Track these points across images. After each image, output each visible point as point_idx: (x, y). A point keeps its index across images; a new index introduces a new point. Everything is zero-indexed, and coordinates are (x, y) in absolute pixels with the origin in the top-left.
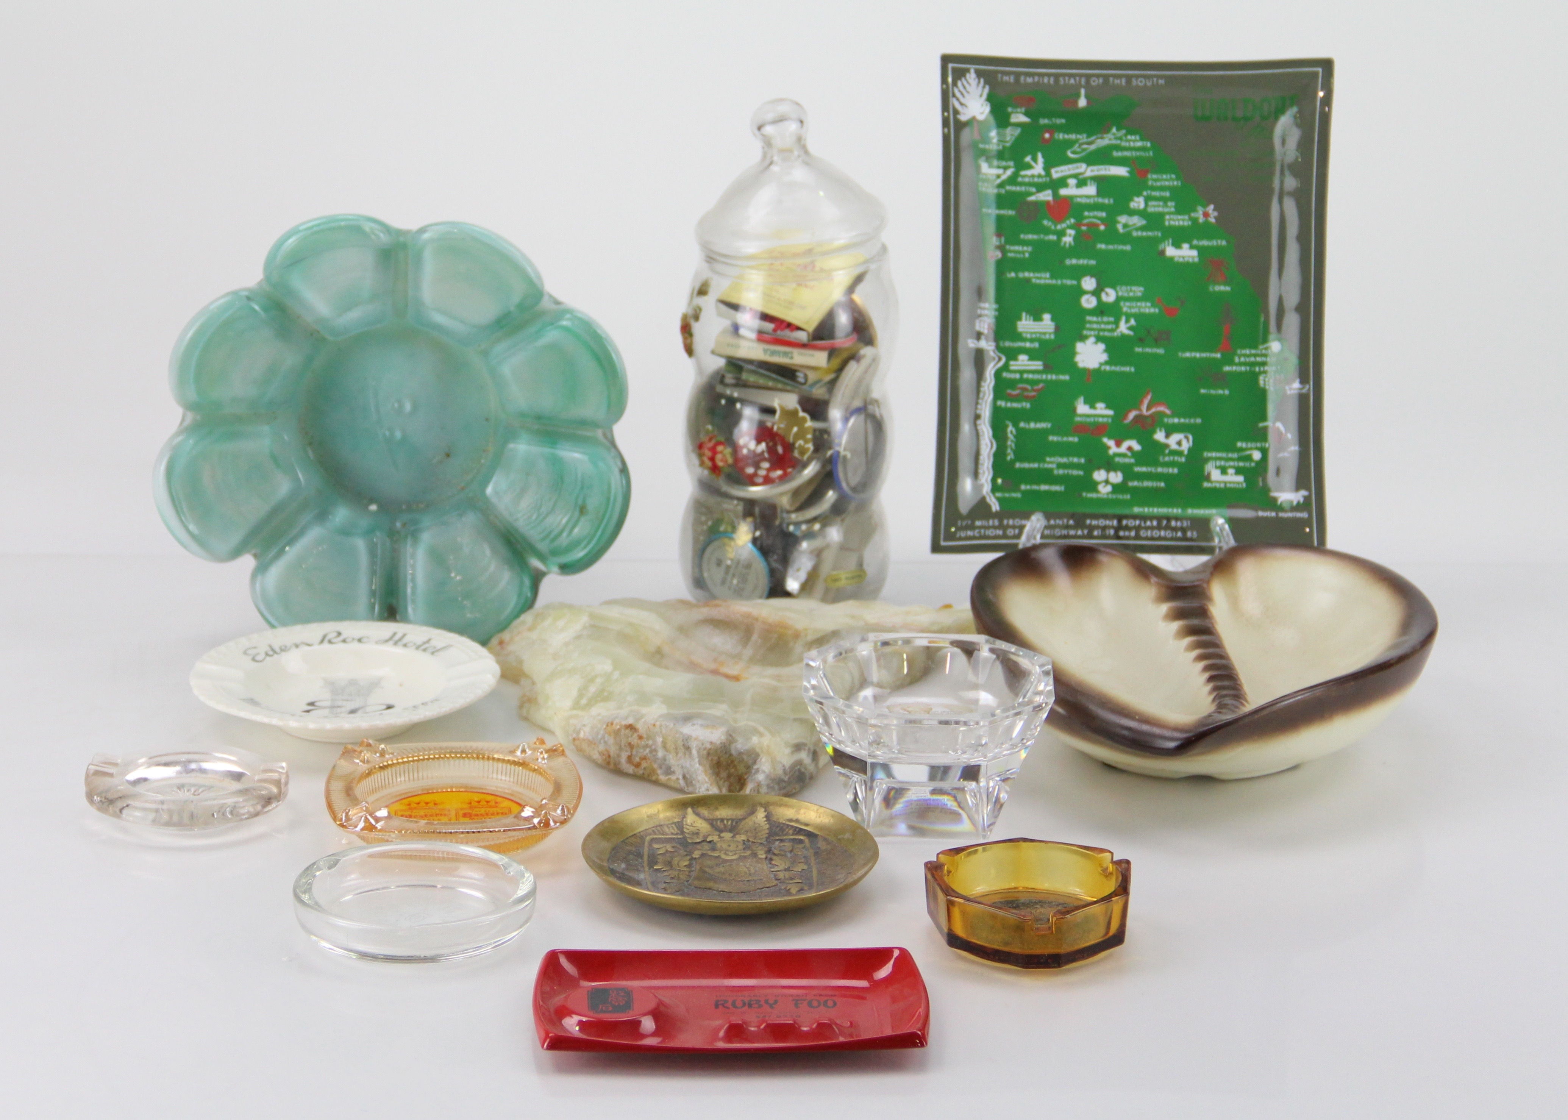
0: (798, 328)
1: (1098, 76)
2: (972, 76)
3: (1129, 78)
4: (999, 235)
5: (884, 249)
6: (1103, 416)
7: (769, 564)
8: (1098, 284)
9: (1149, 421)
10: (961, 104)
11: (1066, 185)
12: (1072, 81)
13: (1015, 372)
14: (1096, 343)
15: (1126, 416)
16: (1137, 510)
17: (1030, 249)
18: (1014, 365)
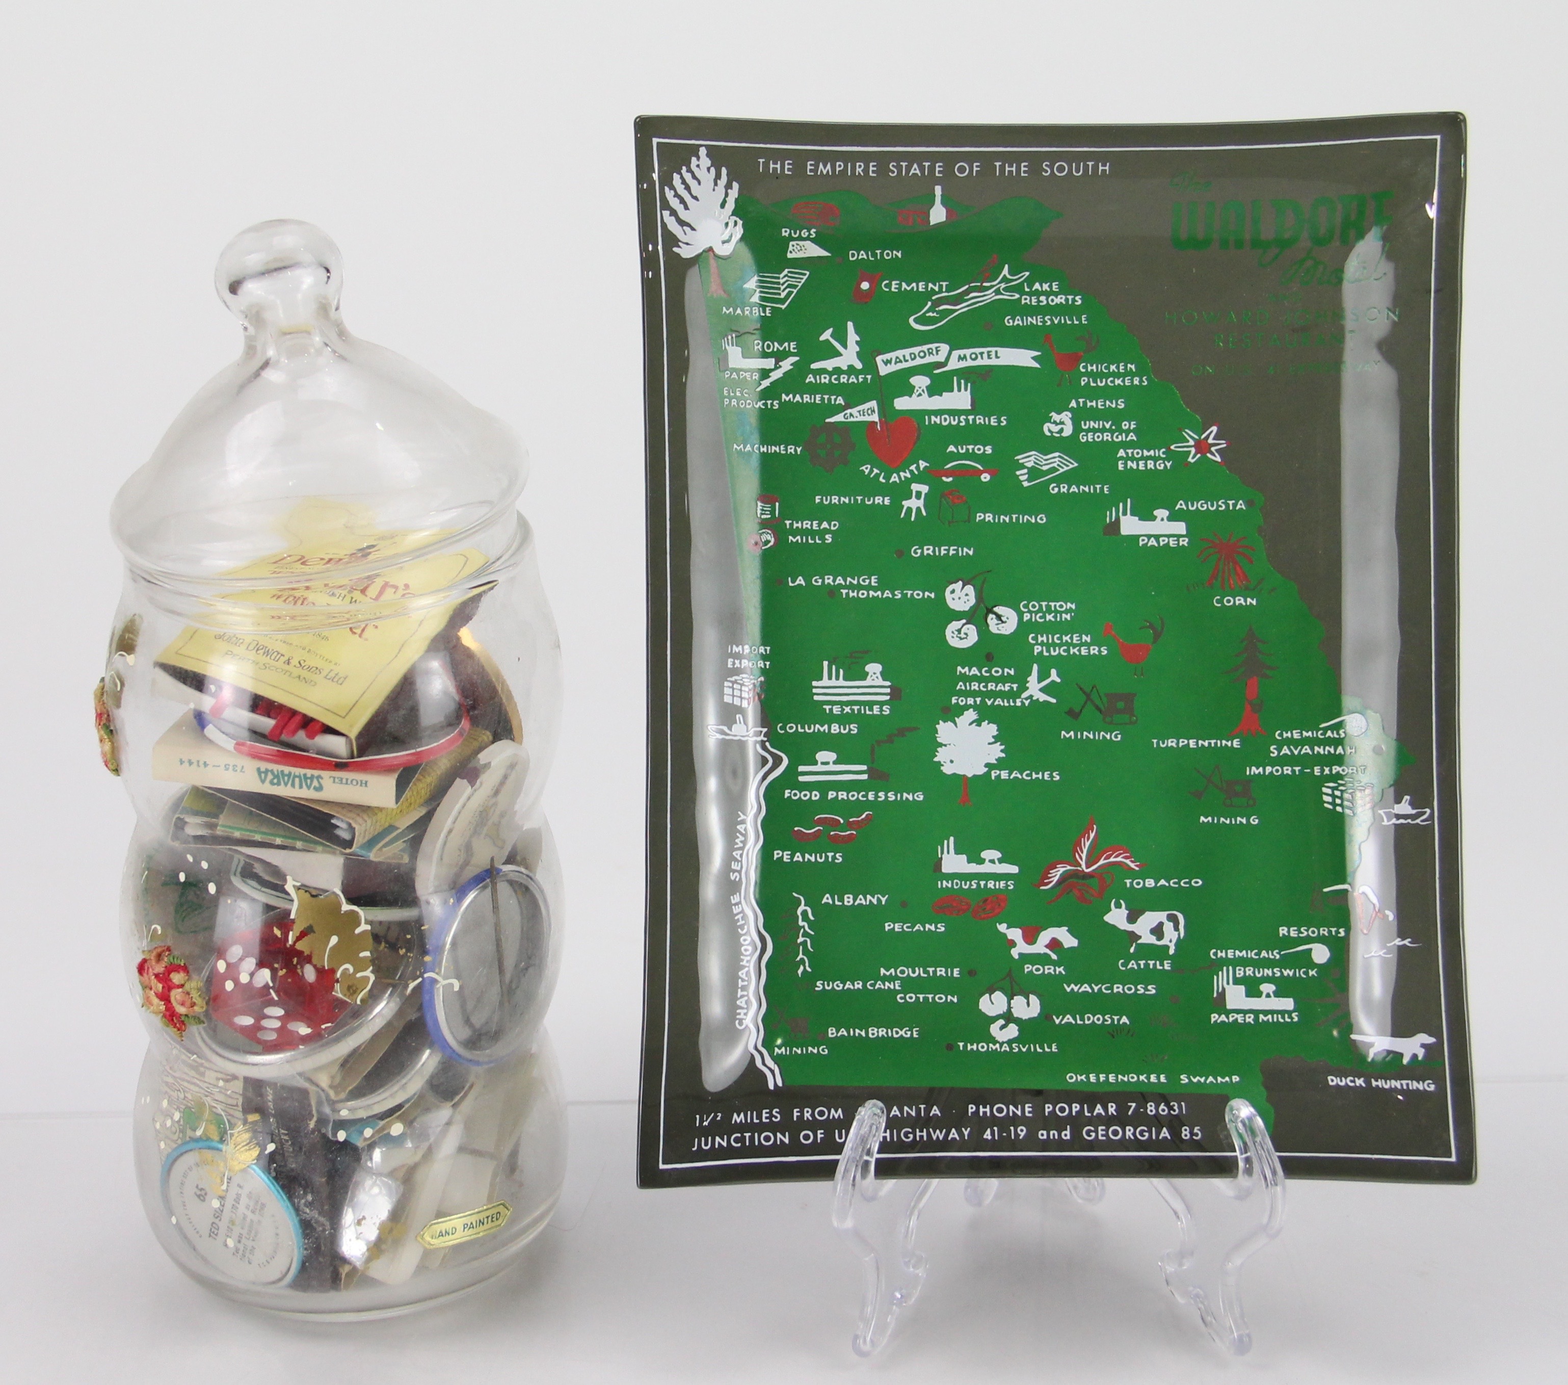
0: (329, 730)
1: (970, 158)
2: (702, 163)
3: (1035, 160)
4: (766, 497)
5: (524, 530)
6: (997, 877)
7: (297, 1210)
8: (979, 598)
9: (1094, 883)
10: (682, 223)
11: (909, 391)
12: (915, 170)
13: (809, 786)
14: (978, 723)
15: (1045, 876)
16: (1073, 1078)
17: (835, 526)
18: (808, 774)
